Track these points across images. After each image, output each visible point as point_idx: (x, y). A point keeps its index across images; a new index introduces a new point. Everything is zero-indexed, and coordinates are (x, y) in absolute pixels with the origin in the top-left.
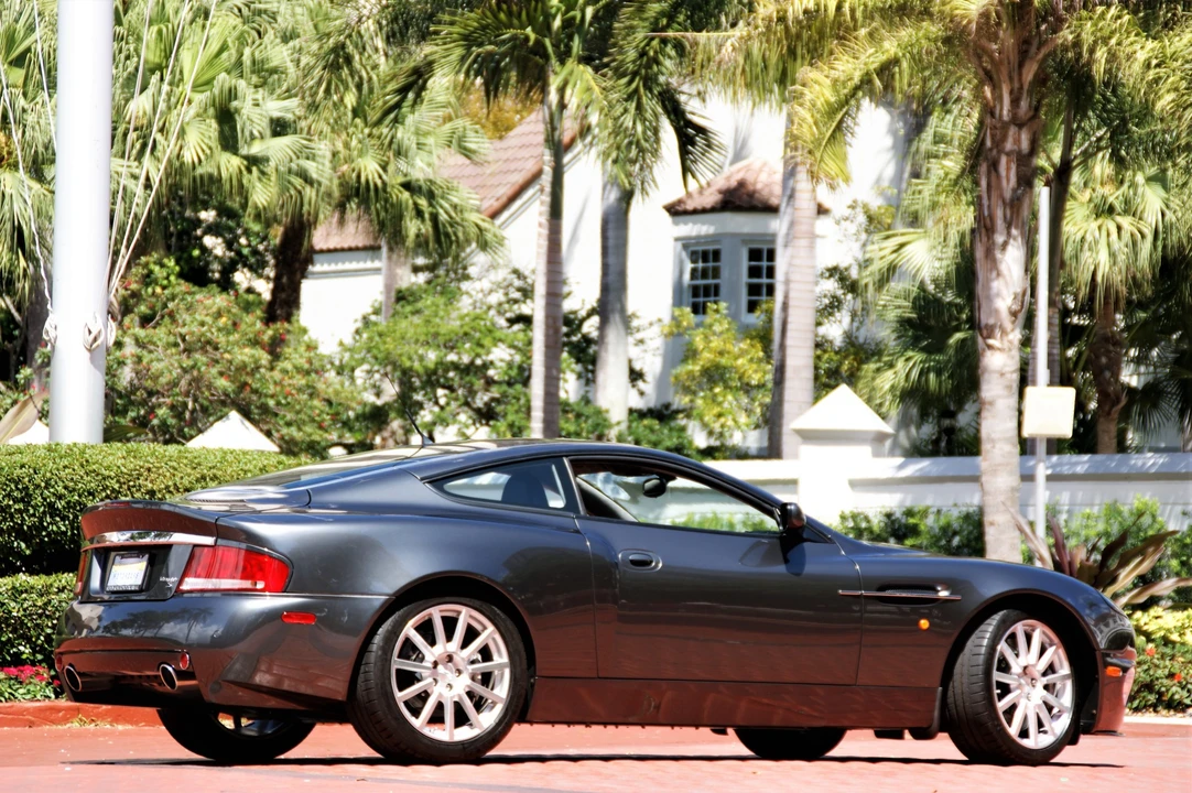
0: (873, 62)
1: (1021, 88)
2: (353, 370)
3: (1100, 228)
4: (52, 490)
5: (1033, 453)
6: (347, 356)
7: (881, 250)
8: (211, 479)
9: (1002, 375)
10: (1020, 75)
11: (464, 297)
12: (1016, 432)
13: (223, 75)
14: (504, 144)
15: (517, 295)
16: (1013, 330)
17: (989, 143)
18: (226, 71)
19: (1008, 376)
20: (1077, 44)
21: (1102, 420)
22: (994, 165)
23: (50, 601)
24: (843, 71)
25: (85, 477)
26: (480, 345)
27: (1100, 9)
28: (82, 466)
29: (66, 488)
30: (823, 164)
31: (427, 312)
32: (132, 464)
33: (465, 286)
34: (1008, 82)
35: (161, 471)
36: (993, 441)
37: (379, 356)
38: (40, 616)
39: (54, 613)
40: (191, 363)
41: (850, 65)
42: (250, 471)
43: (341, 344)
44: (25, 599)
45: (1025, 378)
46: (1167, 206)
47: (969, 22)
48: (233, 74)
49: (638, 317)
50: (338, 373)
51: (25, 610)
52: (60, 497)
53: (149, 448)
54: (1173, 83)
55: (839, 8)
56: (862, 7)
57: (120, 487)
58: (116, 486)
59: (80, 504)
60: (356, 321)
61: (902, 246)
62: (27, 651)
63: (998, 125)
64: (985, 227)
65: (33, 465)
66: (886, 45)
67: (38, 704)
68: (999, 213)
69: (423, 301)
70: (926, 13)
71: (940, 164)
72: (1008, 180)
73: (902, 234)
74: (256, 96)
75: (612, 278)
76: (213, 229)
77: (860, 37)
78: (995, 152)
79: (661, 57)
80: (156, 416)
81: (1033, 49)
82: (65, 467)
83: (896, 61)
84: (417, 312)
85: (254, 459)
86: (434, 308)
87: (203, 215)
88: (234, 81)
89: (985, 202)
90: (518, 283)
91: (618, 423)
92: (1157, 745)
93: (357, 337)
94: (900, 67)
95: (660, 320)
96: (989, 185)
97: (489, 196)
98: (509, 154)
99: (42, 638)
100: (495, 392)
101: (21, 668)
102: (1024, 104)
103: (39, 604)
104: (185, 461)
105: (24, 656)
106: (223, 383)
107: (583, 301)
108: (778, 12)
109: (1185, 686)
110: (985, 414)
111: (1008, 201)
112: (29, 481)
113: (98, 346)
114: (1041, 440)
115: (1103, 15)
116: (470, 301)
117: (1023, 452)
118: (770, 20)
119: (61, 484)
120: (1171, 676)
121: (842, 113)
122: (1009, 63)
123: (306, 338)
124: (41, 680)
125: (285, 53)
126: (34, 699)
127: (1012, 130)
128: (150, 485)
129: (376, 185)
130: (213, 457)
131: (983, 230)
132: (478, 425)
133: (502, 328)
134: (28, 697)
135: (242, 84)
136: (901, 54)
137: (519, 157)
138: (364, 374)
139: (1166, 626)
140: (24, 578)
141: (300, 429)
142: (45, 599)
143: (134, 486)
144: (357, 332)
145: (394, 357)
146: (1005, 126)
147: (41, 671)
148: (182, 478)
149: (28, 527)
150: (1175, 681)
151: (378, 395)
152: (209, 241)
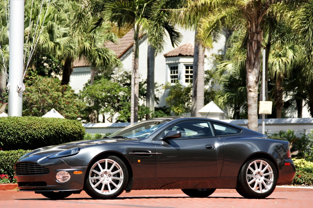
0: (219, 17)
1: (258, 24)
2: (83, 98)
3: (277, 60)
4: (9, 129)
5: (261, 118)
6: (82, 94)
7: (220, 66)
8: (50, 126)
9: (253, 98)
10: (258, 20)
11: (112, 79)
12: (257, 113)
13: (50, 21)
14: (122, 39)
15: (125, 78)
16: (256, 87)
17: (250, 38)
18: (50, 20)
19: (255, 98)
20: (272, 12)
21: (277, 110)
22: (251, 44)
23: (9, 158)
24: (211, 19)
25: (18, 125)
26: (116, 91)
27: (278, 3)
28: (17, 122)
29: (13, 128)
30: (206, 43)
31: (102, 83)
32: (30, 122)
33: (112, 76)
34: (254, 22)
35: (37, 124)
36: (251, 115)
37: (90, 94)
38: (6, 161)
39: (10, 161)
40: (42, 96)
41: (213, 18)
42: (60, 123)
43: (80, 91)
44: (2, 157)
45: (259, 99)
46: (294, 55)
47: (245, 7)
48: (52, 21)
49: (157, 84)
50: (79, 99)
51: (2, 160)
52: (11, 130)
53: (34, 118)
54: (297, 22)
55: (211, 3)
56: (217, 3)
57: (27, 128)
58: (26, 128)
59: (16, 132)
60: (84, 85)
61: (226, 65)
62: (3, 171)
63: (252, 33)
64: (249, 60)
65: (4, 122)
66: (223, 12)
67: (6, 184)
68: (252, 56)
69: (101, 80)
70: (233, 5)
71: (236, 44)
72: (255, 48)
73: (226, 62)
74: (59, 27)
75: (150, 74)
76: (46, 61)
77: (216, 11)
78: (251, 40)
79: (163, 16)
80: (33, 110)
81: (261, 14)
82: (12, 123)
83: (225, 17)
84: (100, 83)
85: (61, 120)
86: (104, 82)
87: (44, 58)
88: (52, 23)
89: (249, 53)
90: (126, 75)
91: (152, 111)
92: (296, 194)
93: (84, 89)
94: (226, 18)
95: (163, 85)
96: (250, 49)
97: (118, 53)
98: (123, 42)
99: (7, 167)
100: (120, 103)
101: (2, 175)
102: (259, 28)
103: (6, 158)
104: (43, 121)
105: (2, 172)
106: (50, 101)
107: (143, 80)
108: (195, 4)
109: (301, 178)
110: (249, 108)
111: (255, 53)
112: (3, 126)
113: (20, 91)
114: (264, 115)
115: (279, 5)
116: (114, 80)
117: (259, 118)
118: (193, 6)
119: (11, 127)
120: (298, 176)
121: (211, 30)
122: (255, 17)
123: (71, 89)
124: (7, 178)
125: (66, 16)
126: (5, 183)
127: (256, 35)
128: (34, 127)
129: (89, 49)
130: (51, 120)
131: (248, 61)
132: (116, 112)
133: (122, 87)
134: (3, 182)
135: (54, 23)
136: (226, 15)
137: (126, 42)
138: (86, 99)
139: (296, 163)
140: (2, 151)
141: (70, 113)
142: (7, 157)
143: (30, 128)
144: (84, 88)
145: (94, 94)
146: (254, 34)
147: (7, 176)
148: (43, 125)
149: (3, 138)
150: (299, 177)
151: (90, 104)
152: (45, 64)
